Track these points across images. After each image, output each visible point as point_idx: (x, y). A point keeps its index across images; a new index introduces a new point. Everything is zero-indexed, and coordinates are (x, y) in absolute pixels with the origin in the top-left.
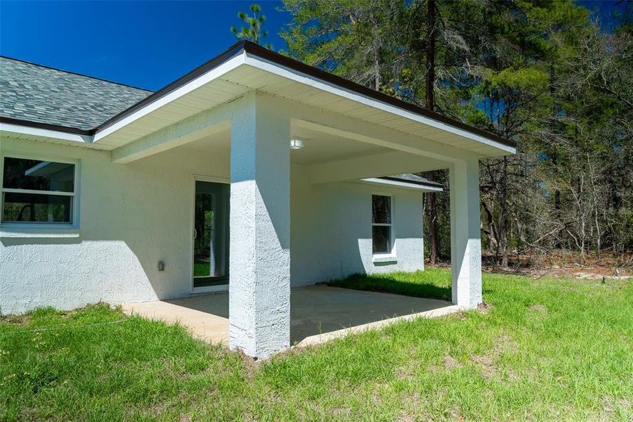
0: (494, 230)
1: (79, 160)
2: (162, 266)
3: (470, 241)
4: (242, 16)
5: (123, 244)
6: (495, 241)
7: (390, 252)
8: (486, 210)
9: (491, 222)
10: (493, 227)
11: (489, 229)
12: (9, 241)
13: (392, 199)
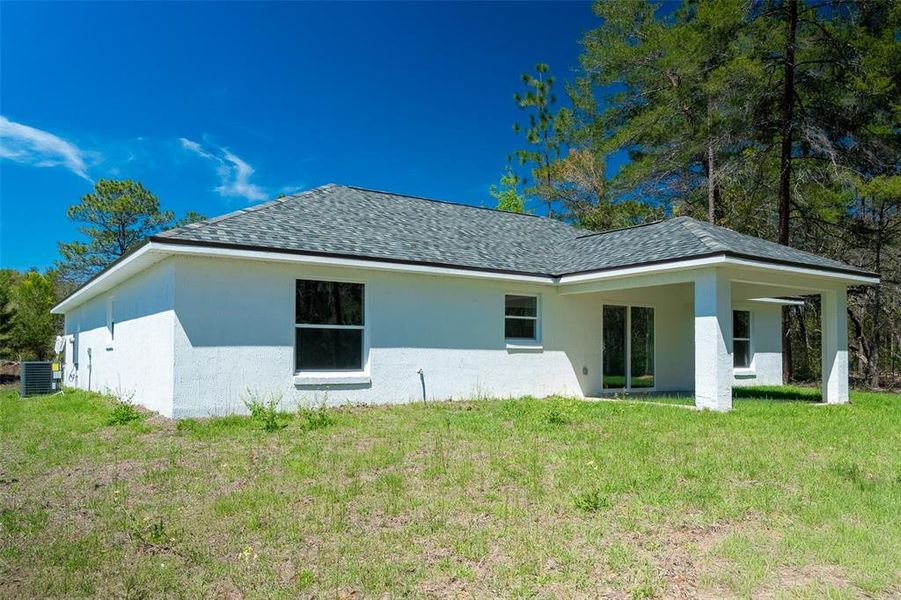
0: (863, 345)
1: (539, 294)
2: (585, 371)
3: (839, 352)
4: (525, 79)
5: (563, 354)
6: (866, 361)
7: (749, 366)
8: (853, 320)
9: (860, 335)
10: (863, 341)
11: (858, 343)
12: (511, 351)
13: (751, 314)
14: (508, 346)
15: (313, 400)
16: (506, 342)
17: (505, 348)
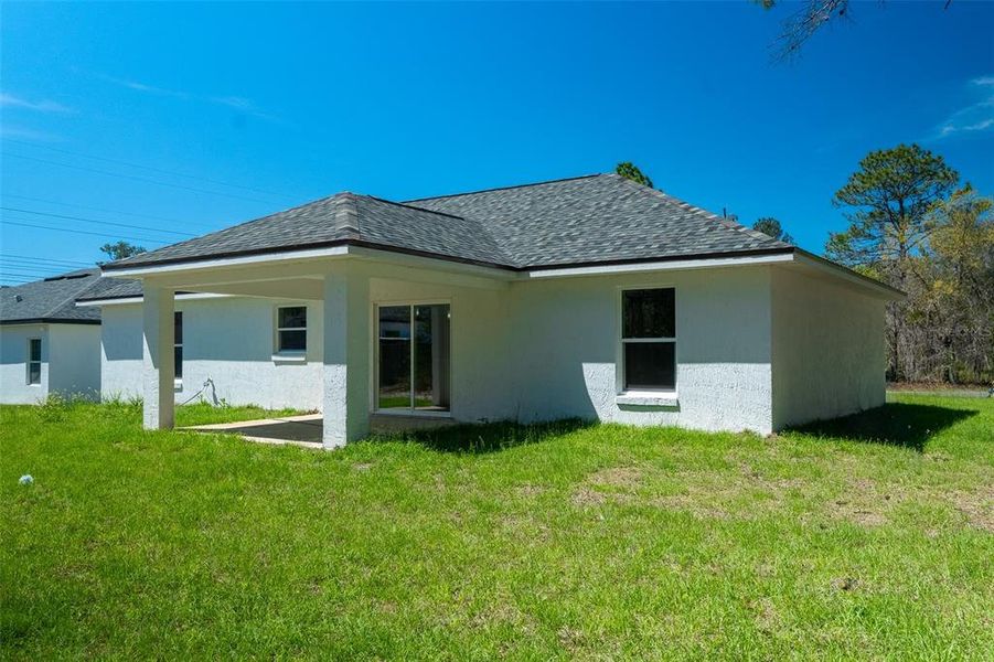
12: (278, 363)
13: (676, 291)
14: (274, 358)
16: (275, 354)
17: (270, 360)
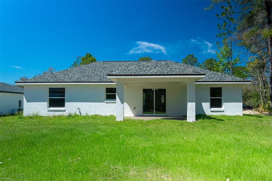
3: (188, 103)
7: (222, 108)
12: (106, 103)
13: (222, 88)
14: (105, 101)
15: (52, 114)
16: (105, 100)
17: (104, 102)
